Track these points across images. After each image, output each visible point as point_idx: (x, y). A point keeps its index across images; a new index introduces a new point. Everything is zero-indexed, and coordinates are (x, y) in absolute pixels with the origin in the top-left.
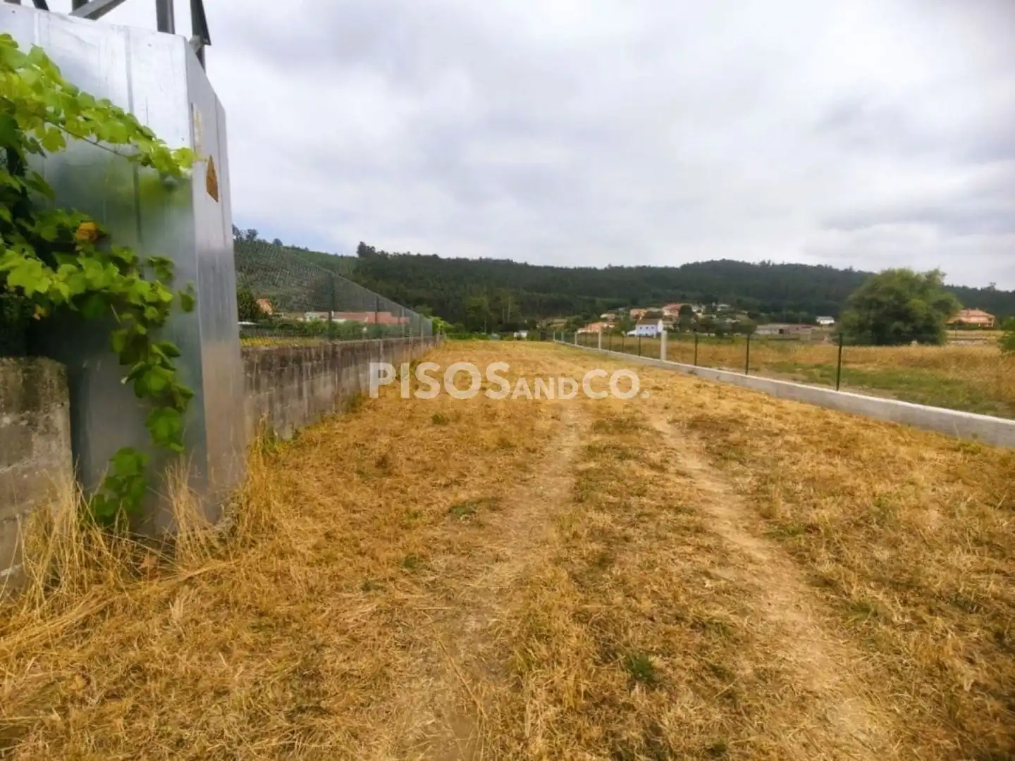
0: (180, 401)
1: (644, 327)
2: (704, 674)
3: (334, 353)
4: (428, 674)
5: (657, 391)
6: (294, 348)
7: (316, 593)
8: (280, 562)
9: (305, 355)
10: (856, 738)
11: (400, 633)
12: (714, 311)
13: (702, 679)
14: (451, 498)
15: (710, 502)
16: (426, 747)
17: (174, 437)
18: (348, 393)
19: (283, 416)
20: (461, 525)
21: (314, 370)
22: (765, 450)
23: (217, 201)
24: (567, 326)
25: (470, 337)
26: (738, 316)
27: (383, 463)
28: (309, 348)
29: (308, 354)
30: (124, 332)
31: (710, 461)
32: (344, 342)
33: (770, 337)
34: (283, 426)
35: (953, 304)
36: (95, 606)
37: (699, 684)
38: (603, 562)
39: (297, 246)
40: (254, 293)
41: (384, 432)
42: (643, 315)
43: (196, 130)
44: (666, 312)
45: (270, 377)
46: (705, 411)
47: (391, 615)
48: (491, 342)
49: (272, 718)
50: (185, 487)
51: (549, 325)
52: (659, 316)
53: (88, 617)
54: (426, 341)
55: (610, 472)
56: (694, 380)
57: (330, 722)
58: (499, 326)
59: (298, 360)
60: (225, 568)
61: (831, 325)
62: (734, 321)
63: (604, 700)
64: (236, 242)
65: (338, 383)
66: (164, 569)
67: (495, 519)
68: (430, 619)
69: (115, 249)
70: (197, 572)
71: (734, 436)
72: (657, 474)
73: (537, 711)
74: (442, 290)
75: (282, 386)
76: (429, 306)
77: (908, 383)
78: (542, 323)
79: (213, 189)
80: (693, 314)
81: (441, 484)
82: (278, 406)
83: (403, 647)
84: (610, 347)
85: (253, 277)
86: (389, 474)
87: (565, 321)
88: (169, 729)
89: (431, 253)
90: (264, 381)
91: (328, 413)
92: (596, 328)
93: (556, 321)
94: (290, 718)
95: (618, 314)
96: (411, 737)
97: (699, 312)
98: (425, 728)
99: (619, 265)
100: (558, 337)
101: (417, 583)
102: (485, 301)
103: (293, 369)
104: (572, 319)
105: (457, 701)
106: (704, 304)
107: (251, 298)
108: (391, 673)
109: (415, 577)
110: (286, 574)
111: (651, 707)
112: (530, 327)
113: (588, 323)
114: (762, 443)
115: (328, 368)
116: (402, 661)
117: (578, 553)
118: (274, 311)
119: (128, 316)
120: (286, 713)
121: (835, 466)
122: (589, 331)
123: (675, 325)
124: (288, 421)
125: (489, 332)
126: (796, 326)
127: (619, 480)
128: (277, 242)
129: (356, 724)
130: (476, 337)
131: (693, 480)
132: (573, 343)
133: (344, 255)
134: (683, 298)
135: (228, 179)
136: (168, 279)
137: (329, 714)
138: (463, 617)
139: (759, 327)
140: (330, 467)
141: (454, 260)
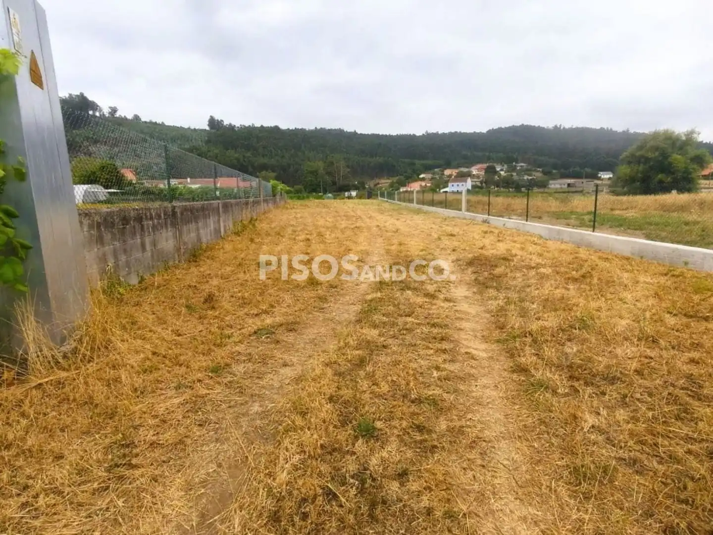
0: (22, 253)
1: (455, 184)
2: (410, 431)
3: (174, 213)
4: (216, 442)
5: (451, 237)
6: (134, 209)
7: (139, 392)
8: (112, 372)
10: (501, 463)
11: (200, 416)
12: (514, 169)
13: (408, 433)
14: (259, 323)
15: (463, 319)
16: (206, 485)
18: (190, 246)
19: (128, 264)
20: (262, 342)
22: (520, 280)
23: (43, 89)
24: (391, 185)
25: (308, 197)
26: (534, 173)
27: (210, 300)
28: (149, 209)
29: (148, 214)
31: (475, 290)
32: (184, 204)
33: (558, 191)
34: (129, 273)
35: (707, 159)
37: (406, 438)
38: (361, 363)
39: (154, 121)
40: (118, 164)
42: (455, 174)
43: (14, 31)
44: (474, 171)
45: (113, 234)
46: (484, 252)
47: (195, 405)
48: (326, 201)
49: (95, 471)
51: (376, 185)
52: (469, 175)
54: (265, 201)
55: (391, 300)
56: (485, 228)
57: (137, 473)
60: (68, 377)
61: (610, 179)
62: (531, 178)
63: (334, 450)
65: (178, 237)
66: (20, 379)
67: (290, 338)
68: (224, 406)
70: (46, 380)
71: (498, 271)
72: (427, 300)
73: (287, 459)
75: (124, 241)
76: (273, 171)
77: (657, 224)
78: (370, 184)
80: (496, 172)
81: (253, 314)
82: (123, 258)
83: (200, 425)
84: (422, 202)
85: (116, 149)
86: (213, 308)
87: (389, 181)
88: (18, 479)
90: (107, 237)
91: (171, 263)
92: (415, 186)
93: (383, 181)
94: (108, 470)
95: (434, 174)
96: (197, 480)
97: (502, 171)
98: (208, 474)
99: (435, 132)
100: (382, 195)
101: (219, 383)
102: (320, 165)
103: (134, 227)
104: (395, 179)
105: (235, 456)
106: (506, 163)
108: (189, 441)
109: (219, 379)
110: (117, 380)
111: (366, 452)
113: (409, 183)
114: (518, 275)
115: (169, 226)
116: (198, 433)
117: (345, 357)
120: (105, 468)
121: (568, 289)
122: (409, 189)
123: (481, 182)
124: (133, 270)
125: (325, 192)
126: (580, 180)
127: (395, 306)
128: (137, 117)
129: (156, 472)
130: (312, 197)
131: (455, 304)
132: (394, 199)
134: (489, 159)
137: (139, 467)
138: (250, 403)
139: (551, 182)
140: (165, 304)
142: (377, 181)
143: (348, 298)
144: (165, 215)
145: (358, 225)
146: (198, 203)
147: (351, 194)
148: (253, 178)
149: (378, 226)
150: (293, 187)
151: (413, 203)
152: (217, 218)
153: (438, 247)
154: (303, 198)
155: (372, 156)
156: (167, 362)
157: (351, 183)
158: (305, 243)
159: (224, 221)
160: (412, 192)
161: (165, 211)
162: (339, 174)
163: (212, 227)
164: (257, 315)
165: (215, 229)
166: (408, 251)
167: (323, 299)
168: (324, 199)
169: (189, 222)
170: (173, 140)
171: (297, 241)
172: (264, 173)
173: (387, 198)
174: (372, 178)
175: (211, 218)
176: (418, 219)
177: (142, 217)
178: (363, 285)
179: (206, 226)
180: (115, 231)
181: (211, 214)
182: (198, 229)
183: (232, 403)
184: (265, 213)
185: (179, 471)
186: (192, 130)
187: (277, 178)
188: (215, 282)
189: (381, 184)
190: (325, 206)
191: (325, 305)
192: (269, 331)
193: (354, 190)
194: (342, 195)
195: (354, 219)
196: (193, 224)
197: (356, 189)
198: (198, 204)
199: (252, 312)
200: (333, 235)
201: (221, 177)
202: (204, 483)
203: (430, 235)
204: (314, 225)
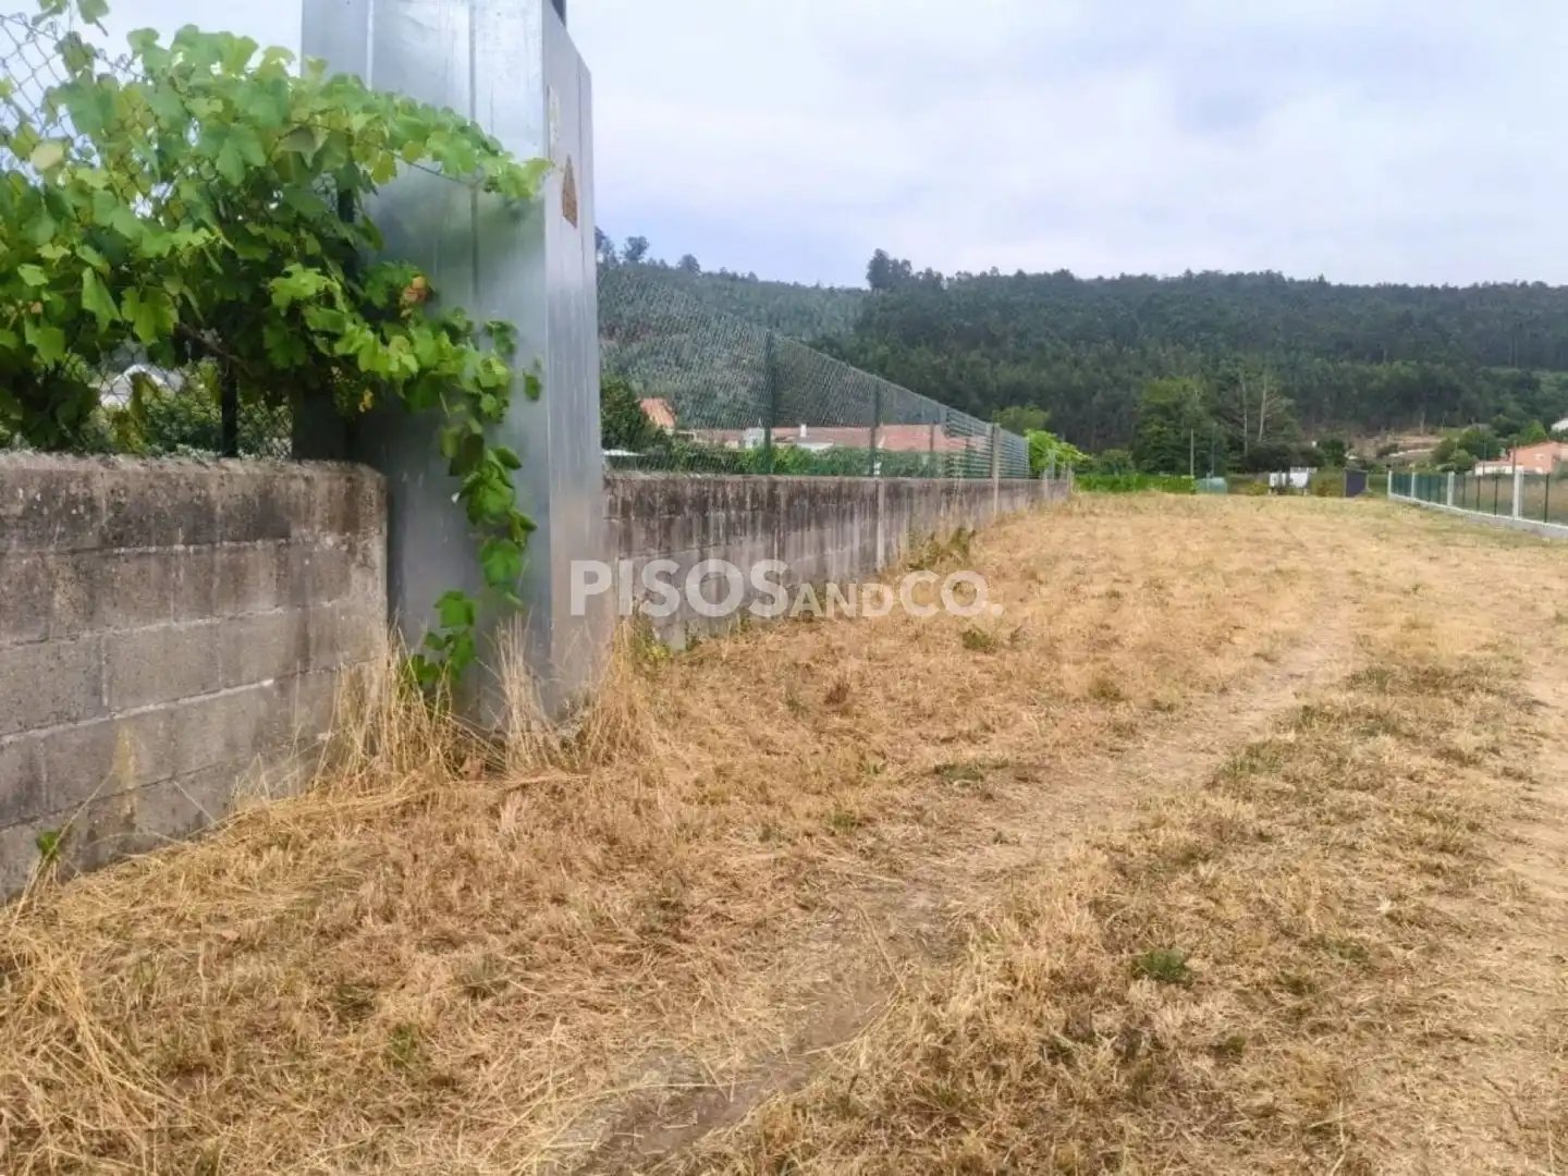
9: (715, 497)
17: (509, 584)
21: (730, 528)
24: (1442, 456)
25: (1141, 485)
28: (723, 483)
30: (456, 429)
36: (414, 793)
38: (1190, 857)
41: (858, 655)
45: (650, 532)
50: (520, 659)
51: (1383, 453)
53: (406, 803)
58: (1234, 456)
59: (701, 505)
64: (602, 269)
69: (446, 312)
74: (1077, 363)
79: (570, 210)
86: (845, 713)
87: (1436, 441)
89: (1051, 269)
100: (1401, 485)
102: (1192, 389)
104: (1457, 435)
107: (631, 395)
112: (1328, 458)
113: (1509, 447)
118: (678, 427)
119: (461, 408)
125: (1203, 469)
128: (690, 263)
130: (1156, 485)
132: (1441, 499)
133: (837, 286)
135: (592, 186)
136: (509, 352)
141: (1113, 282)
142: (1390, 440)
143: (1198, 736)
144: (753, 501)
145: (1284, 565)
146: (829, 479)
147: (1289, 480)
148: (976, 423)
149: (1354, 573)
150: (1099, 453)
151: (1509, 512)
152: (869, 521)
153: (1548, 643)
154: (1128, 488)
155: (1378, 358)
156: (745, 793)
157: (1293, 446)
158: (1103, 602)
159: (888, 534)
160: (1511, 478)
161: (754, 491)
162: (1254, 418)
163: (857, 545)
164: (945, 741)
165: (863, 549)
166: (1433, 645)
167: (1125, 730)
168: (1193, 492)
169: (801, 523)
170: (774, 321)
171: (1080, 596)
172: (1012, 411)
173: (1419, 496)
174: (1372, 429)
175: (856, 521)
176: (1510, 564)
177: (706, 500)
178: (1252, 713)
179: (842, 540)
180: (655, 524)
181: (856, 510)
182: (822, 546)
183: (872, 885)
184: (1001, 522)
185: (761, 968)
186: (823, 293)
187: (1049, 427)
188: (853, 665)
189: (1404, 449)
190: (1190, 512)
191: (1129, 744)
192: (972, 773)
193: (1303, 466)
194: (1258, 482)
195: (1279, 549)
196: (813, 529)
197: (1312, 465)
198: (828, 482)
199: (935, 733)
200: (1197, 588)
201: (888, 422)
202: (806, 996)
203: (1533, 608)
204: (1144, 559)
